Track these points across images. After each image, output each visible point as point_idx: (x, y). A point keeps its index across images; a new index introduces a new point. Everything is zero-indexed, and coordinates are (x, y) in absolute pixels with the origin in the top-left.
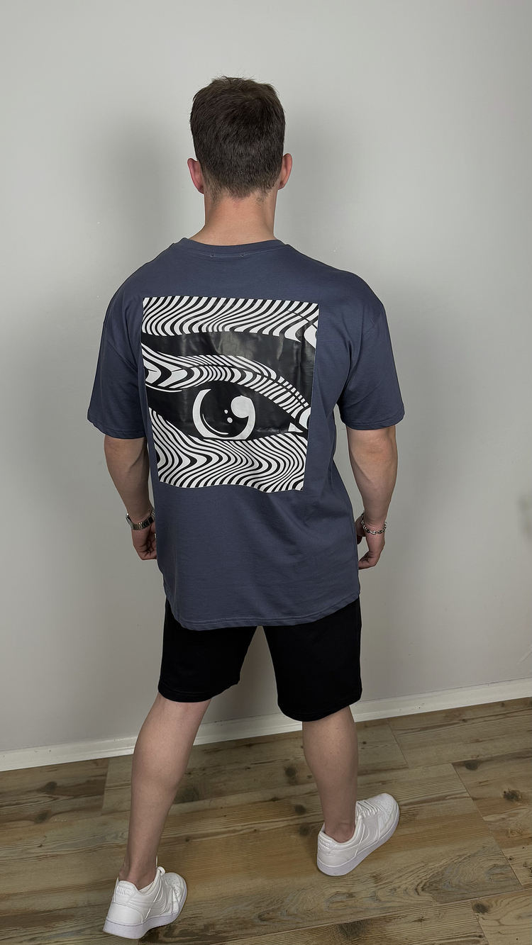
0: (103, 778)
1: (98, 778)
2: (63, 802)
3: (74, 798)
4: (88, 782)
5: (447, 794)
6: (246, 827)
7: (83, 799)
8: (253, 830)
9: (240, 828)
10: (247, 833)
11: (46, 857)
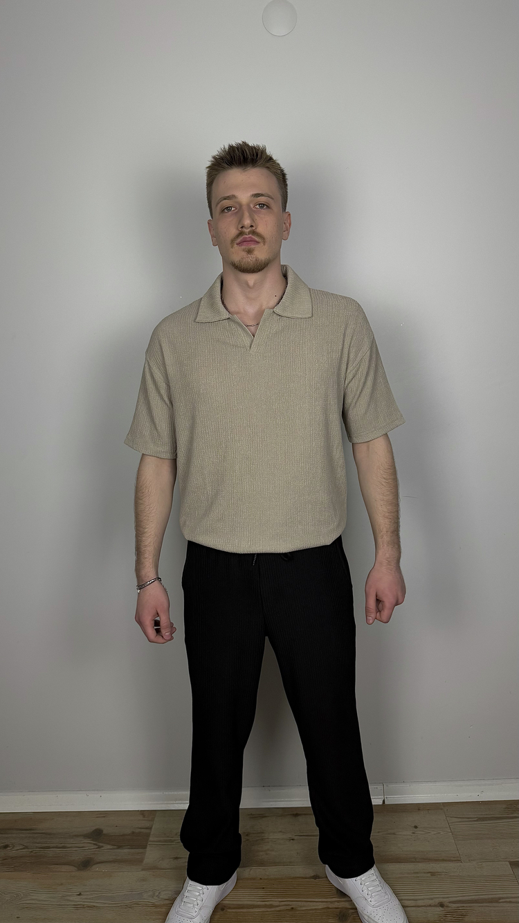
0: (147, 831)
1: (143, 830)
2: (107, 851)
3: (118, 848)
4: (133, 833)
5: (501, 896)
6: (283, 903)
7: (126, 851)
8: (289, 908)
9: (277, 903)
10: (283, 910)
11: (83, 907)
